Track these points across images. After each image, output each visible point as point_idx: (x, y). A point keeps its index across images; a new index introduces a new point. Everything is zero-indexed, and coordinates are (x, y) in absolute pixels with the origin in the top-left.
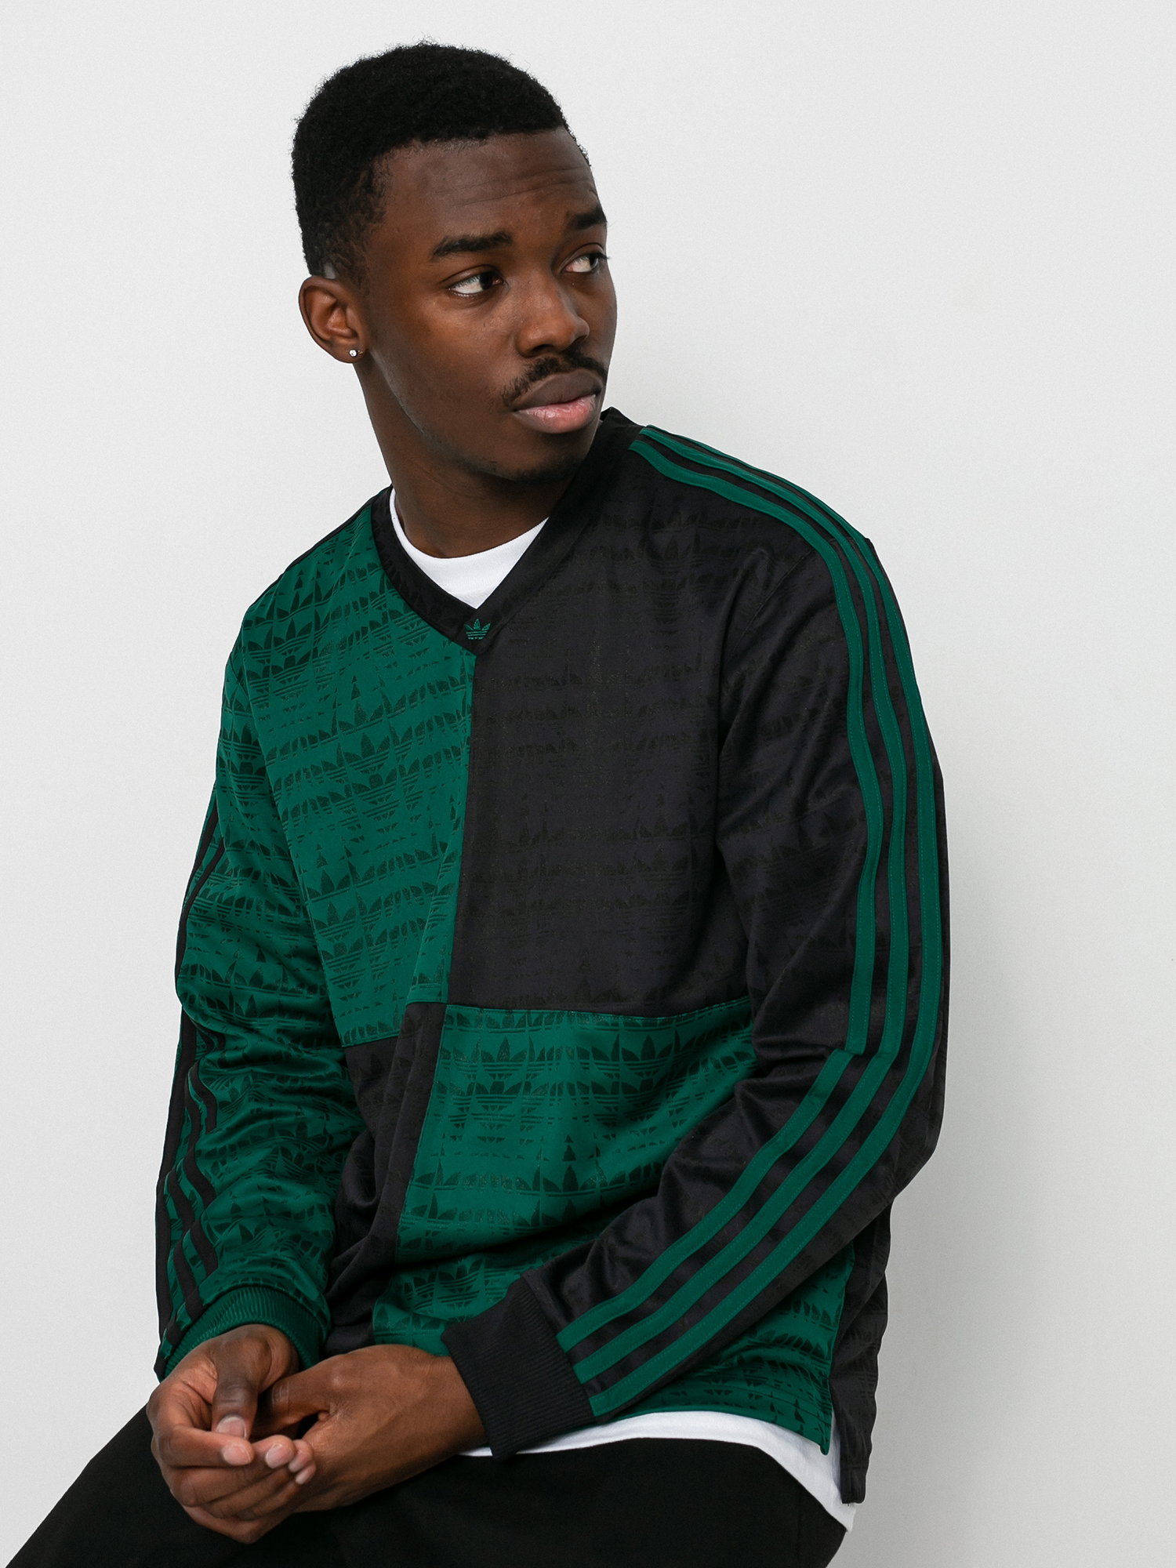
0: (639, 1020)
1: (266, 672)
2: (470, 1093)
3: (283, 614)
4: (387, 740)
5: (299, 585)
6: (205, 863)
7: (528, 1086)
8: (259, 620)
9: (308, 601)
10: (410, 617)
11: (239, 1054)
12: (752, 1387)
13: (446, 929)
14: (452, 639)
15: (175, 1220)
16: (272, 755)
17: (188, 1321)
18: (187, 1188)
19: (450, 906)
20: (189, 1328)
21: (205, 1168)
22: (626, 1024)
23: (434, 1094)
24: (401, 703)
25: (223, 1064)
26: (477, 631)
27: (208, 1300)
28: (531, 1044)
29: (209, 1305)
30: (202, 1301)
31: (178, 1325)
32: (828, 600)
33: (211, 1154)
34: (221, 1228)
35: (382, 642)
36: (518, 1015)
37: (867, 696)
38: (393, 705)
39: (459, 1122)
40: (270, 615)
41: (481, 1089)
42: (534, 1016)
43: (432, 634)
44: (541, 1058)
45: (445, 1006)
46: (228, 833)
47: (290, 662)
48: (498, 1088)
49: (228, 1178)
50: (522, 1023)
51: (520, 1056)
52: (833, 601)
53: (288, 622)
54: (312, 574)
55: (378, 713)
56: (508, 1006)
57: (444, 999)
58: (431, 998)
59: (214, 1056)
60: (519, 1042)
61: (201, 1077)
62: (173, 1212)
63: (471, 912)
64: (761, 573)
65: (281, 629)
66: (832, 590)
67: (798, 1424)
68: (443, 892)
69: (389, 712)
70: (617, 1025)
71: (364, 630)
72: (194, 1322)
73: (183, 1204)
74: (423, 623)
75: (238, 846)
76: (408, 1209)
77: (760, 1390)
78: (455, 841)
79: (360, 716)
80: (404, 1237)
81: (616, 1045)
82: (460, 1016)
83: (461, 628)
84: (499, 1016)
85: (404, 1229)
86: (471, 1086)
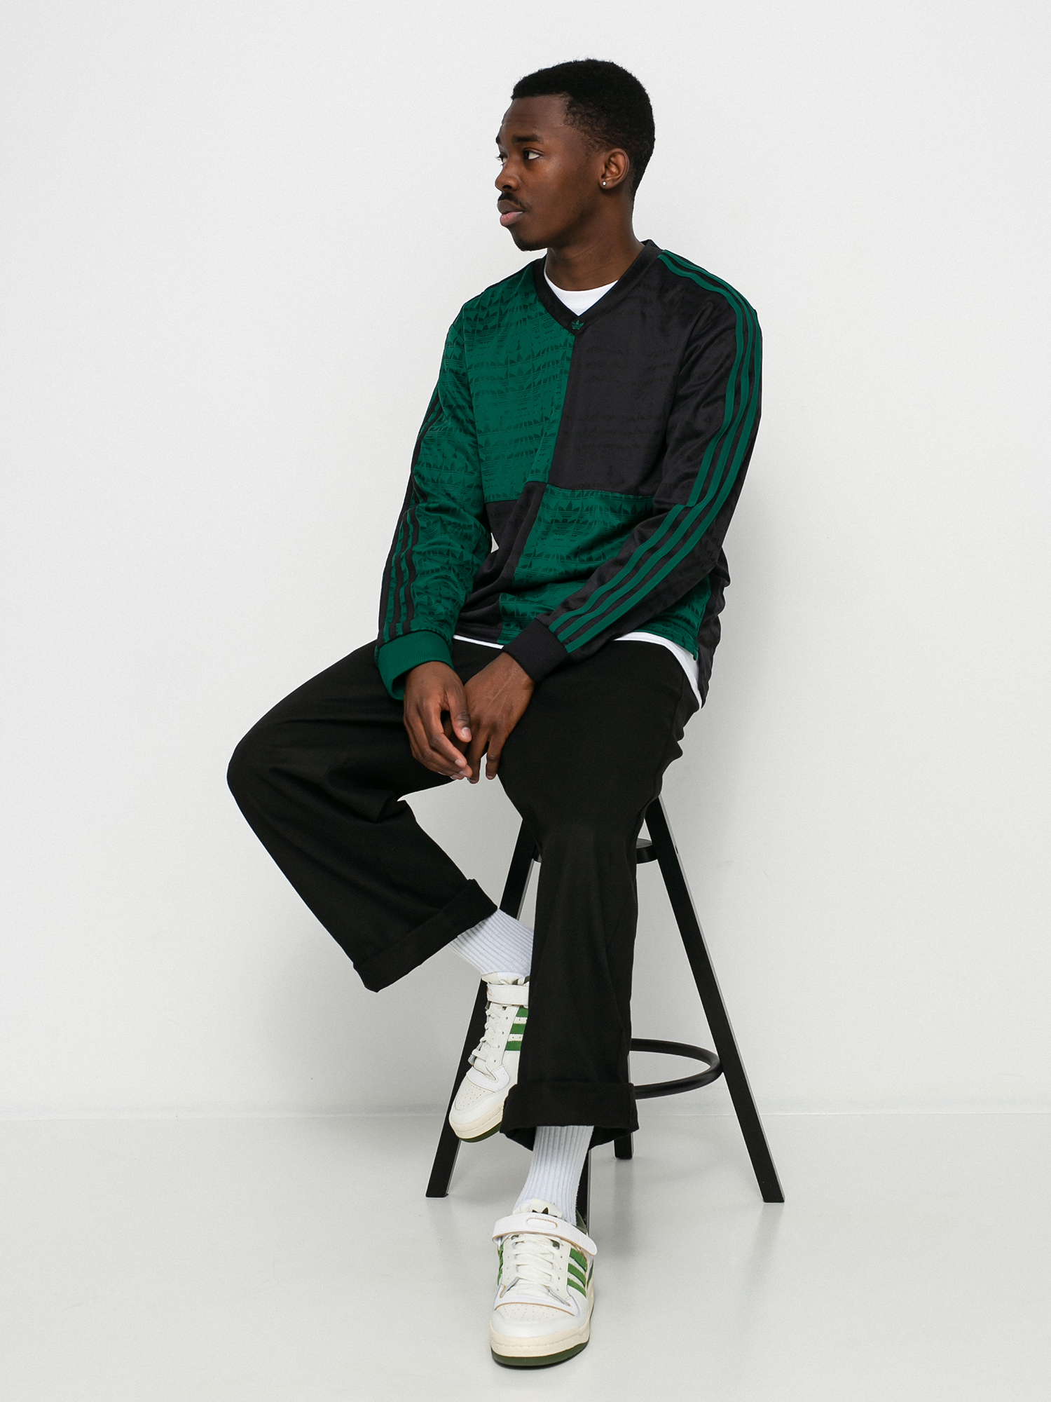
0: (631, 497)
1: (473, 332)
2: (552, 522)
3: (484, 308)
4: (530, 371)
5: (493, 296)
6: (429, 420)
7: (578, 521)
8: (471, 309)
9: (497, 302)
10: (548, 315)
11: (436, 505)
12: (664, 627)
13: (549, 453)
14: (565, 328)
15: (393, 578)
16: (470, 368)
17: (401, 633)
18: (404, 566)
19: (552, 442)
20: (400, 636)
21: (415, 559)
22: (625, 498)
23: (537, 520)
24: (539, 354)
25: (428, 509)
26: (577, 325)
27: (413, 630)
28: (583, 505)
29: (412, 632)
30: (410, 628)
31: (396, 633)
32: (733, 327)
33: (419, 553)
34: (419, 594)
35: (535, 326)
36: (577, 493)
37: (740, 371)
38: (536, 355)
39: (546, 533)
40: (478, 307)
41: (557, 521)
42: (585, 493)
43: (556, 325)
44: (587, 510)
45: (547, 484)
46: (444, 402)
47: (486, 328)
48: (565, 521)
49: (425, 568)
50: (579, 496)
51: (577, 510)
52: (735, 328)
53: (486, 312)
54: (500, 291)
55: (528, 358)
56: (573, 489)
57: (547, 481)
58: (541, 480)
59: (424, 505)
60: (577, 504)
61: (416, 513)
62: (393, 574)
63: (560, 446)
64: (708, 313)
65: (482, 314)
66: (735, 324)
67: (683, 644)
68: (553, 422)
69: (533, 357)
70: (622, 498)
71: (525, 320)
72: (403, 635)
73: (400, 573)
74: (553, 319)
75: (450, 407)
76: (520, 565)
77: (668, 629)
78: (557, 415)
79: (519, 358)
80: (517, 578)
81: (621, 506)
82: (552, 490)
83: (570, 323)
84: (568, 492)
85: (517, 574)
86: (552, 521)
